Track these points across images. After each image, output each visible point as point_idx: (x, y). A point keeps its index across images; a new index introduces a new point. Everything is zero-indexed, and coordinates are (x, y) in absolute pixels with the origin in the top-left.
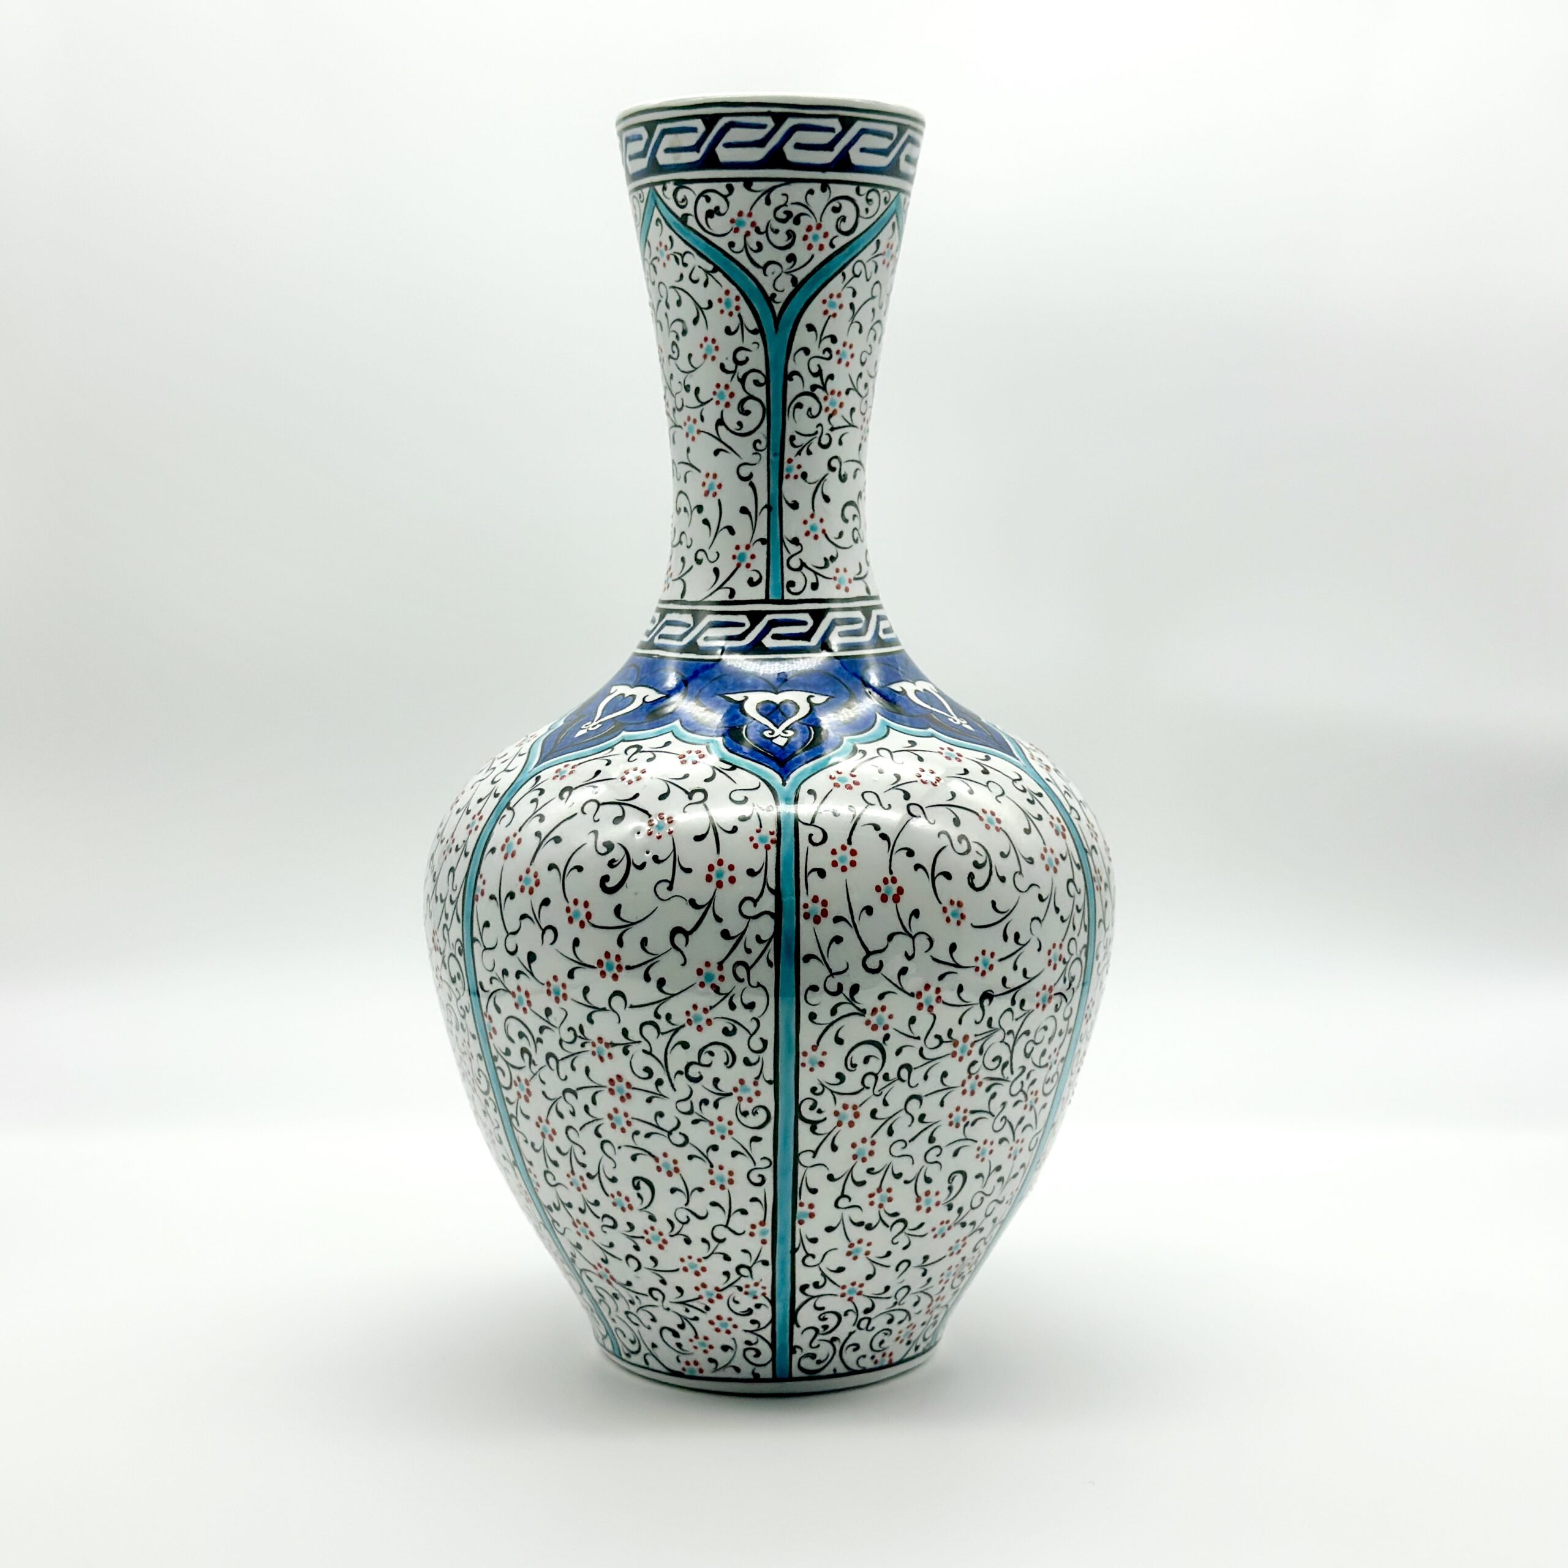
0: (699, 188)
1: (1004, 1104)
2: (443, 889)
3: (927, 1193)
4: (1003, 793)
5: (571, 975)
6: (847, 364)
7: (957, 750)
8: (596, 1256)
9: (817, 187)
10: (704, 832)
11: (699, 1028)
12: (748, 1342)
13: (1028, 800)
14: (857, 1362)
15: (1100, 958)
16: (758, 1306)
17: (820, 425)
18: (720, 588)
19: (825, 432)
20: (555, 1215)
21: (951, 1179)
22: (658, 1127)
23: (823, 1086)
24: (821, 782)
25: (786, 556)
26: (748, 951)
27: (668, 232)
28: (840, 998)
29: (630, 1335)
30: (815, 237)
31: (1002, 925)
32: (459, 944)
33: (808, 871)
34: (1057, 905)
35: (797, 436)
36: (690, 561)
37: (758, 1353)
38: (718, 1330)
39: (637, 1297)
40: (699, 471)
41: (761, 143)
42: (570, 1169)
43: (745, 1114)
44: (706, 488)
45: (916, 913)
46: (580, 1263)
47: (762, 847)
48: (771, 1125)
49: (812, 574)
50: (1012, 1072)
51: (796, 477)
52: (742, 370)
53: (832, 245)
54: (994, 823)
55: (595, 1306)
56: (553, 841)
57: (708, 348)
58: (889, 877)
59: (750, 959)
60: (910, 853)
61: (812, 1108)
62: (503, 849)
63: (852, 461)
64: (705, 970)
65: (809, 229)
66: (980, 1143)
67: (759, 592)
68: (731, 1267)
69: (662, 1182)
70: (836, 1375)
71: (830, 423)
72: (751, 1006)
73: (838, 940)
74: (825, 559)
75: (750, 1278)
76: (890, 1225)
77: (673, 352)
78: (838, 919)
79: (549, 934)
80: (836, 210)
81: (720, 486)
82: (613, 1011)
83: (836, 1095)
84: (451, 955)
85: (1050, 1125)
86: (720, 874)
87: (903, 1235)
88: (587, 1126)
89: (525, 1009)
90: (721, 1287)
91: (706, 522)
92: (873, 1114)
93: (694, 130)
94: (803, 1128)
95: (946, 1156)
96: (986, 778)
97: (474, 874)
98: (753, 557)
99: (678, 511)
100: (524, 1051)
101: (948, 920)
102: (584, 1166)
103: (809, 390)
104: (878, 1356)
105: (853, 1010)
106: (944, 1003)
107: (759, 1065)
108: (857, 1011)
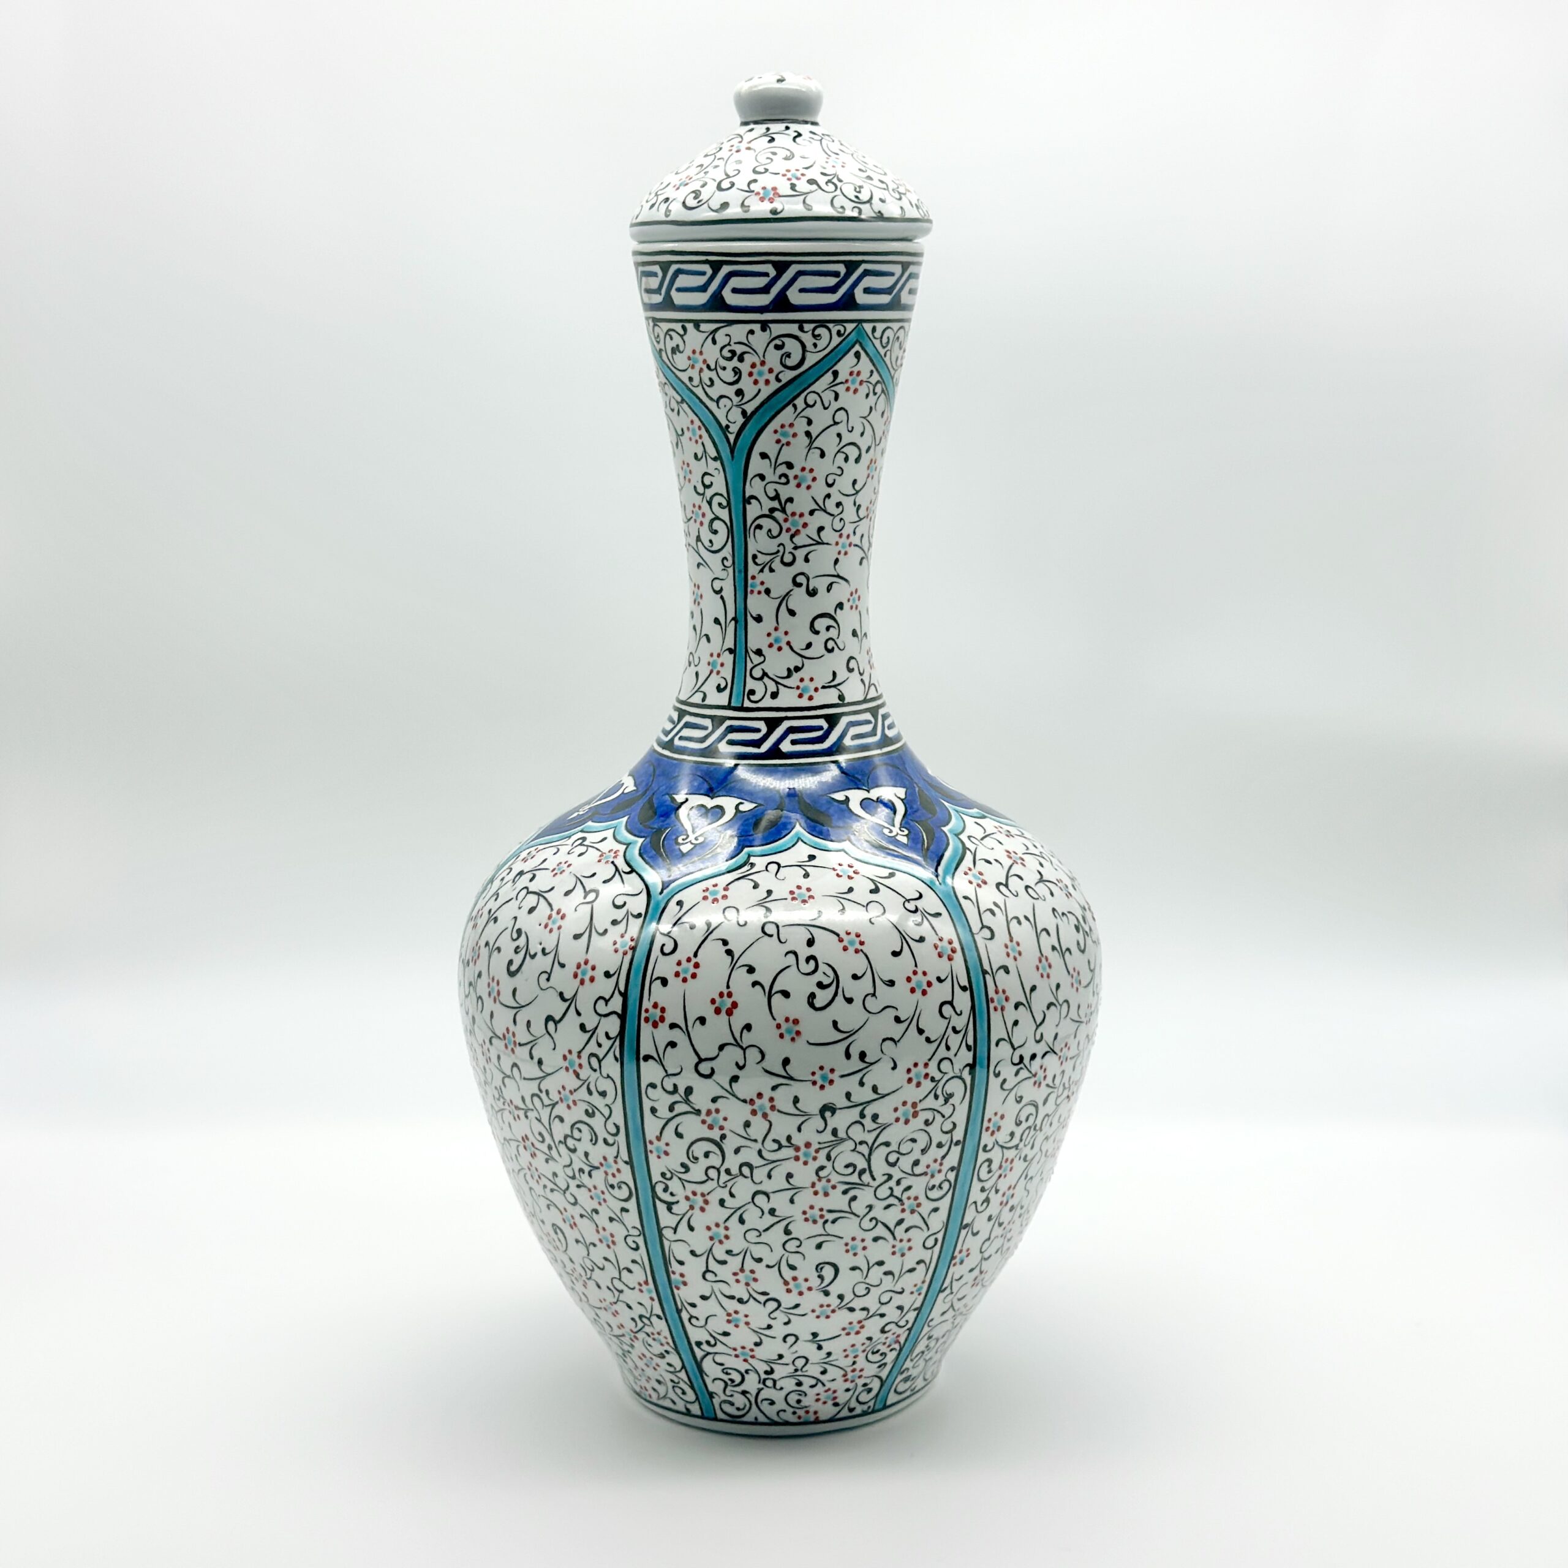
0: (665, 327)
1: (871, 1207)
3: (795, 1279)
4: (883, 915)
5: (491, 1042)
6: (809, 487)
9: (757, 327)
10: (582, 932)
11: (569, 1107)
12: (672, 1381)
13: (915, 921)
14: (778, 1416)
15: (1006, 1076)
16: (667, 1352)
17: (781, 544)
18: (697, 691)
19: (787, 551)
21: (819, 1269)
22: (556, 1185)
23: (671, 1173)
25: (749, 665)
26: (600, 1045)
28: (676, 1098)
30: (761, 373)
31: (845, 1044)
33: (654, 978)
34: (922, 1027)
35: (759, 555)
37: (684, 1392)
38: (647, 1366)
41: (703, 289)
43: (612, 1186)
45: (748, 1027)
47: (620, 953)
48: (634, 1199)
49: (774, 684)
50: (874, 1179)
51: (759, 593)
52: (709, 493)
53: (778, 380)
54: (853, 943)
56: (493, 922)
57: (687, 471)
58: (725, 992)
59: (601, 1053)
60: (751, 970)
61: (665, 1191)
63: (825, 576)
64: (569, 1056)
65: (753, 366)
66: (848, 1240)
67: (724, 699)
68: (635, 1315)
69: (569, 1233)
70: (759, 1423)
71: (793, 542)
72: (603, 1094)
73: (673, 1044)
74: (789, 670)
75: (652, 1327)
76: (762, 1302)
78: (673, 1026)
80: (777, 347)
81: (702, 597)
83: (684, 1183)
86: (584, 973)
87: (779, 1311)
90: (634, 1330)
91: (694, 628)
92: (722, 1202)
93: (658, 275)
94: (661, 1208)
95: (808, 1247)
96: (873, 897)
98: (722, 665)
101: (782, 1036)
103: (768, 513)
104: (800, 1412)
105: (689, 1109)
106: (779, 1111)
107: (616, 1145)
108: (692, 1110)
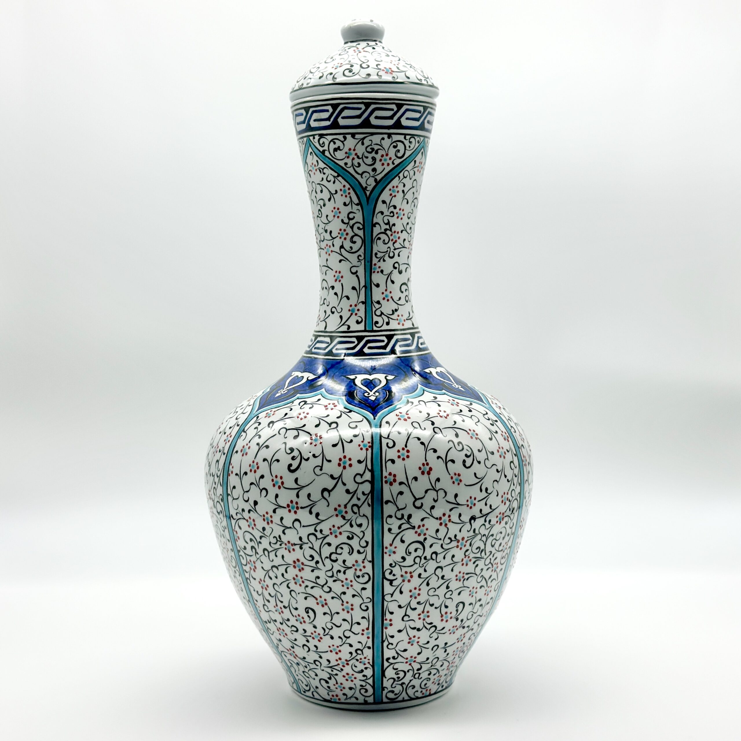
0: (330, 138)
1: (482, 569)
2: (213, 470)
3: (446, 613)
4: (479, 421)
5: (274, 511)
6: (402, 219)
7: (456, 400)
8: (288, 645)
9: (386, 136)
10: (337, 443)
11: (336, 536)
12: (361, 686)
13: (491, 424)
14: (414, 695)
15: (527, 498)
16: (366, 668)
17: (389, 247)
18: (343, 325)
19: (391, 251)
20: (269, 625)
21: (457, 606)
22: (317, 583)
23: (395, 563)
24: (392, 418)
25: (374, 309)
26: (359, 499)
27: (316, 158)
28: (403, 521)
29: (305, 682)
30: (385, 160)
31: (480, 484)
32: (221, 497)
33: (387, 460)
34: (506, 474)
35: (378, 253)
36: (329, 312)
37: (366, 691)
38: (347, 680)
39: (308, 665)
40: (332, 270)
41: (359, 117)
42: (275, 604)
43: (358, 577)
44: (336, 278)
45: (438, 480)
46: (281, 648)
47: (364, 449)
48: (371, 582)
49: (387, 318)
50: (486, 554)
51: (378, 272)
52: (352, 222)
53: (393, 163)
54: (474, 435)
55: (289, 669)
56: (265, 448)
57: (336, 212)
58: (425, 463)
59: (359, 503)
60: (435, 451)
61: (390, 573)
62: (241, 451)
63: (405, 264)
64: (338, 508)
65: (382, 156)
66: (471, 588)
67: (361, 327)
68: (353, 650)
69: (319, 610)
70: (403, 700)
71: (394, 246)
72: (360, 525)
73: (401, 493)
74: (393, 310)
75: (362, 655)
76: (428, 628)
77: (319, 214)
78: (401, 483)
79: (264, 492)
80: (395, 147)
81: (342, 277)
82: (295, 529)
83: (402, 567)
84: (218, 502)
85: (504, 578)
86: (345, 463)
87: (435, 633)
88: (283, 583)
89: (253, 528)
90: (348, 659)
91: (336, 294)
92: (420, 575)
93: (327, 111)
94: (386, 583)
95: (455, 595)
96: (471, 414)
97: (228, 463)
98: (358, 310)
99: (323, 289)
100: (252, 547)
101: (454, 483)
102: (282, 602)
103: (384, 231)
104: (424, 691)
105: (409, 526)
106: (452, 522)
107: (365, 553)
108: (411, 527)
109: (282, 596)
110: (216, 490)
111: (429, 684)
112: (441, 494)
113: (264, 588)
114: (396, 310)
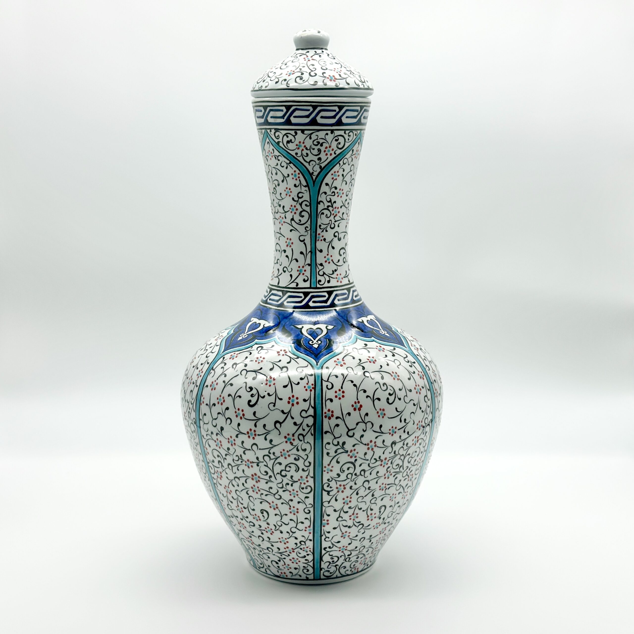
0: (284, 132)
1: (400, 481)
2: (188, 397)
3: (371, 514)
4: (400, 364)
5: (237, 436)
6: (341, 197)
7: (383, 346)
8: (247, 535)
9: (329, 132)
10: (287, 384)
11: (285, 458)
12: (304, 567)
13: (410, 366)
14: (345, 573)
15: (437, 422)
16: (308, 555)
17: (331, 220)
18: (292, 282)
19: (332, 223)
20: (232, 519)
21: (380, 508)
22: (270, 492)
23: (332, 478)
24: (331, 364)
25: (318, 270)
26: (304, 430)
27: (272, 147)
28: (339, 447)
29: (260, 562)
30: (329, 151)
31: (400, 416)
32: (194, 420)
33: (326, 399)
34: (420, 407)
35: (322, 225)
36: (281, 271)
37: (308, 571)
38: (293, 563)
39: (263, 550)
40: (285, 237)
41: (308, 116)
42: (237, 505)
43: (303, 488)
44: (287, 243)
45: (367, 414)
46: (241, 536)
47: (309, 390)
48: (313, 492)
49: (328, 277)
50: (403, 469)
51: (321, 240)
52: (300, 200)
53: (335, 154)
54: (396, 376)
55: (247, 550)
56: (230, 385)
57: (288, 192)
58: (357, 401)
59: (304, 433)
60: (365, 391)
61: (328, 486)
62: (211, 386)
63: (343, 232)
64: (287, 436)
65: (326, 148)
66: (391, 495)
67: (307, 284)
68: (298, 542)
69: (272, 512)
70: (337, 577)
71: (335, 219)
72: (305, 450)
73: (337, 425)
74: (333, 271)
75: (305, 545)
76: (357, 526)
77: (274, 191)
78: (337, 418)
79: (229, 421)
80: (336, 140)
81: (292, 243)
82: (253, 450)
83: (337, 482)
84: (191, 423)
85: (418, 484)
86: (293, 401)
87: (362, 529)
88: (243, 490)
89: (220, 448)
90: (294, 548)
91: (287, 256)
92: (351, 488)
93: (282, 111)
94: (325, 493)
95: (379, 501)
96: (394, 358)
97: (200, 395)
98: (305, 271)
99: (277, 250)
100: (219, 462)
101: (379, 416)
102: (242, 504)
103: (326, 208)
104: (353, 570)
105: (343, 451)
106: (377, 447)
107: (308, 472)
108: (345, 451)
109: (242, 500)
110: (190, 414)
111: (357, 565)
112: (369, 425)
113: (228, 492)
114: (336, 270)
